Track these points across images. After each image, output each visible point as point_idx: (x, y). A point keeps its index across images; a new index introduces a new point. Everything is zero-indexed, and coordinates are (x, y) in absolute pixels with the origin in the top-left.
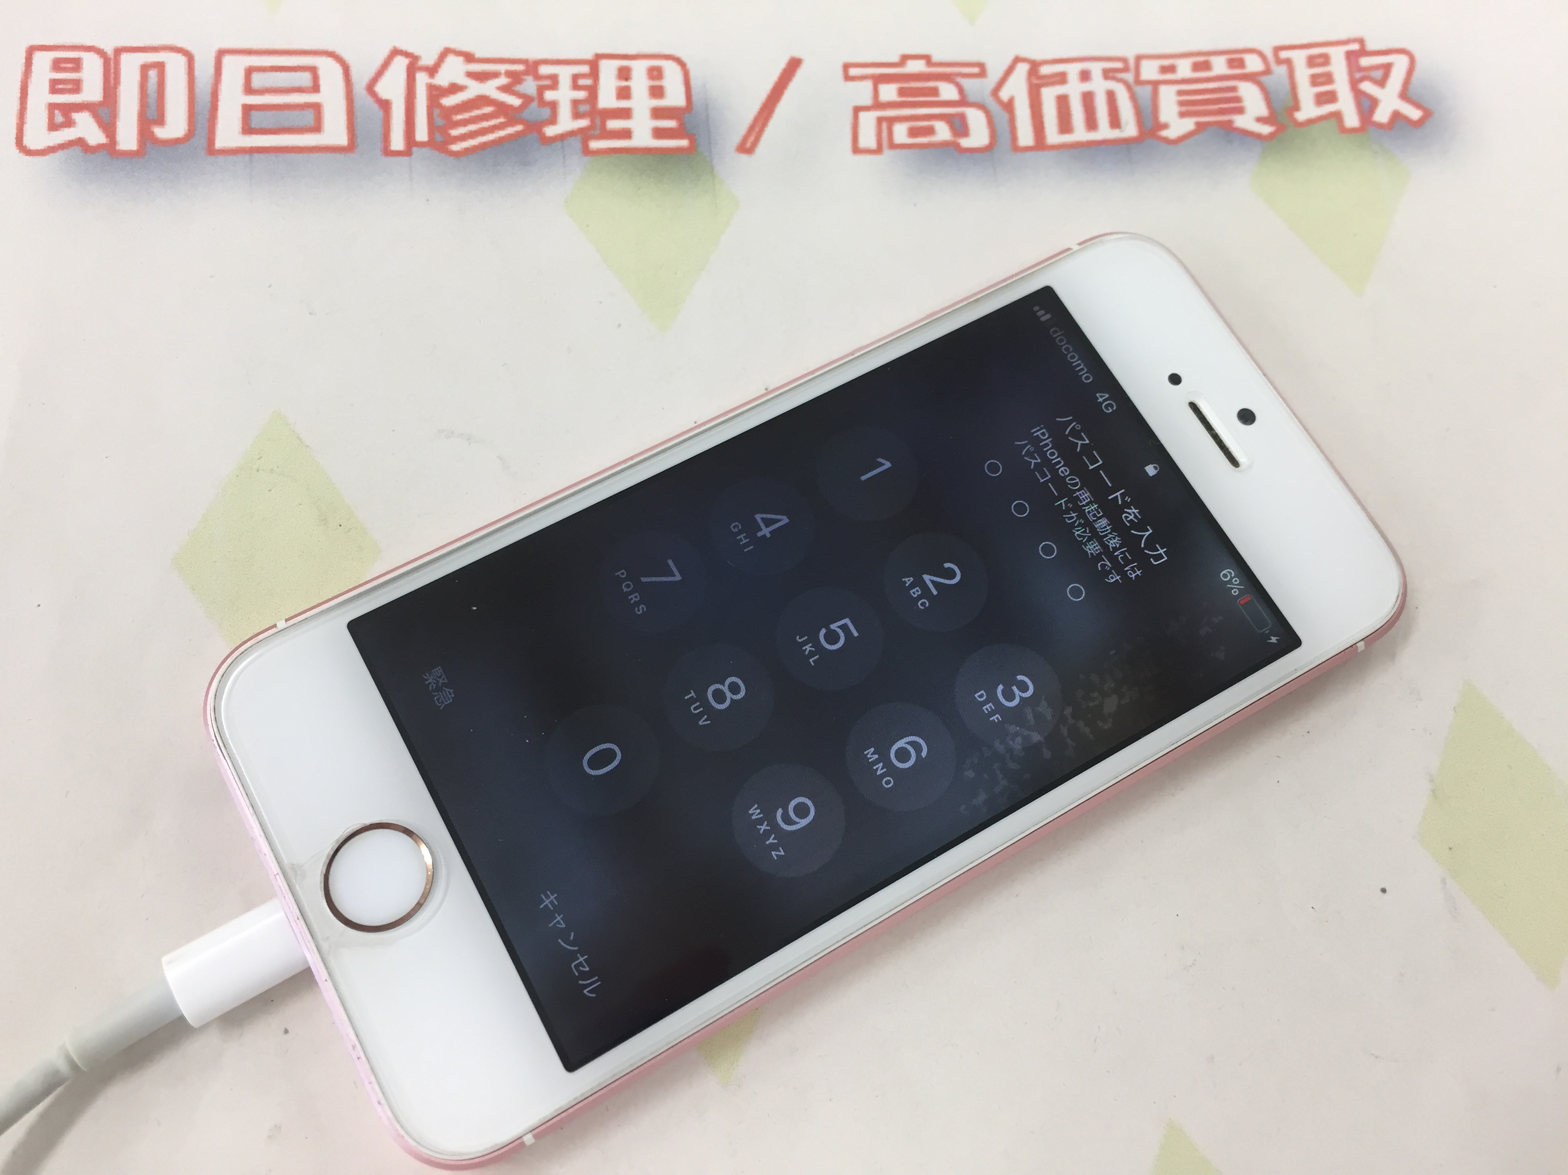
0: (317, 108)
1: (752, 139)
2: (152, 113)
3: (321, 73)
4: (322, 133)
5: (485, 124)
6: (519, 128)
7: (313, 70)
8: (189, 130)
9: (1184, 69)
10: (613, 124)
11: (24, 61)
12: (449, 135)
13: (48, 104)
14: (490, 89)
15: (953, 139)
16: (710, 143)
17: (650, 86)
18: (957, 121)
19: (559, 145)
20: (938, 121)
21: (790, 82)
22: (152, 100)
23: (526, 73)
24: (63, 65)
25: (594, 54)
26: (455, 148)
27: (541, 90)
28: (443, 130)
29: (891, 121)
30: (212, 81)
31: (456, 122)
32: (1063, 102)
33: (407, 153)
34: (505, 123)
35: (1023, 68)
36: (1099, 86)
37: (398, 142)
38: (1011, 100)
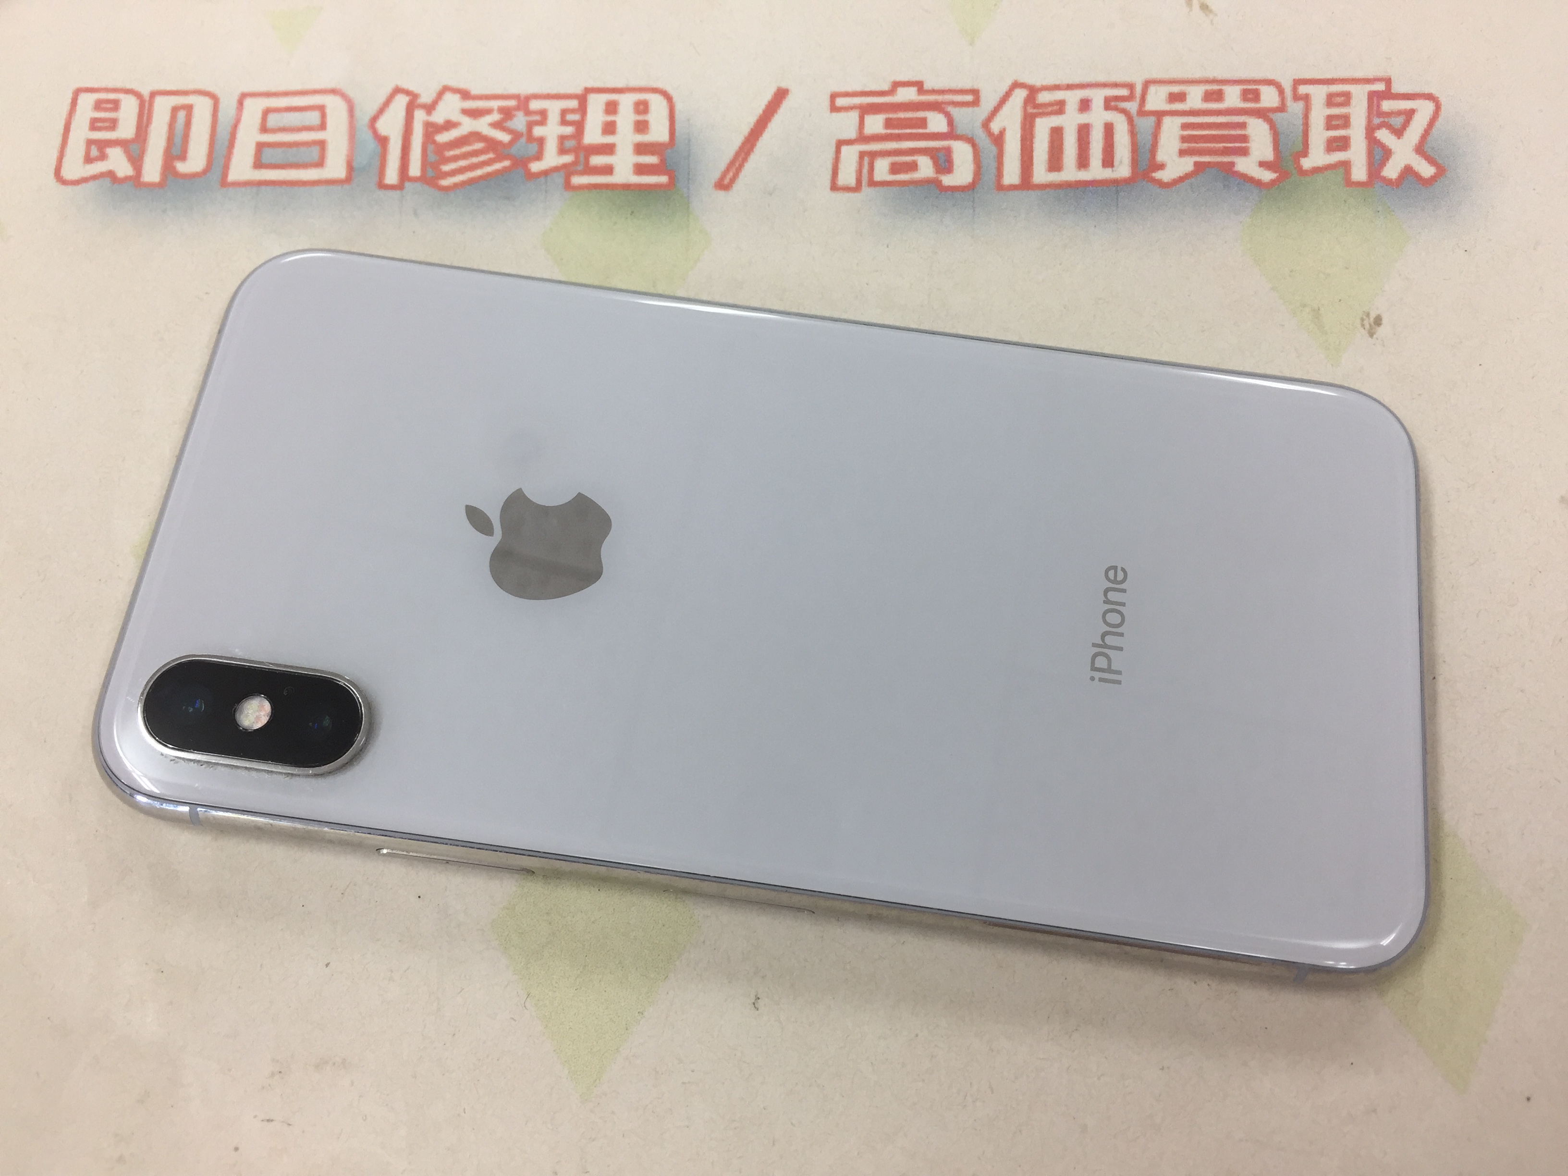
0: (322, 145)
1: (731, 174)
2: (176, 151)
3: (329, 112)
4: (324, 167)
5: (475, 160)
6: (507, 163)
7: (322, 109)
8: (208, 164)
9: (1194, 98)
10: (597, 160)
11: (70, 102)
12: (441, 170)
13: (86, 142)
14: (482, 125)
15: (935, 176)
16: (689, 179)
17: (635, 121)
18: (941, 155)
19: (542, 179)
20: (921, 155)
21: (775, 115)
22: (178, 140)
23: (518, 108)
24: (104, 105)
25: (583, 88)
26: (445, 182)
27: (530, 126)
28: (435, 166)
29: (873, 155)
30: (233, 122)
31: (448, 157)
32: (1057, 134)
33: (399, 187)
34: (492, 158)
35: (1020, 95)
36: (1098, 117)
37: (392, 176)
38: (1002, 132)
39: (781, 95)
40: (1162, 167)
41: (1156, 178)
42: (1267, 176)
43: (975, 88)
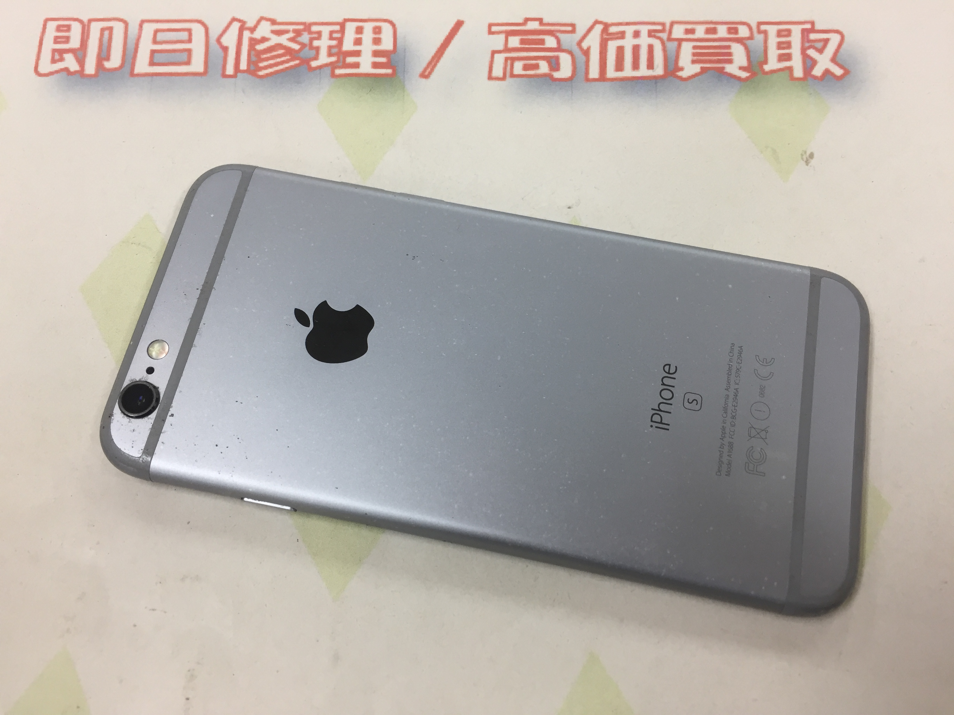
0: (189, 51)
1: (429, 70)
2: (103, 55)
3: (193, 32)
4: (190, 65)
5: (279, 60)
6: (297, 62)
7: (189, 31)
8: (122, 63)
9: (700, 32)
10: (350, 60)
11: (42, 27)
12: (258, 66)
13: (52, 50)
14: (283, 40)
15: (549, 72)
16: (404, 71)
17: (373, 38)
18: (553, 61)
19: (318, 71)
20: (542, 60)
21: (456, 35)
22: (105, 47)
23: (304, 30)
24: (62, 28)
25: (343, 19)
26: (261, 73)
27: (311, 40)
28: (256, 63)
29: (513, 59)
30: (136, 37)
31: (263, 59)
32: (620, 50)
33: (234, 76)
34: (290, 59)
35: (599, 28)
36: (644, 41)
37: (230, 70)
38: (589, 48)
39: (459, 24)
40: (682, 69)
41: (679, 75)
42: (744, 75)
43: (573, 23)
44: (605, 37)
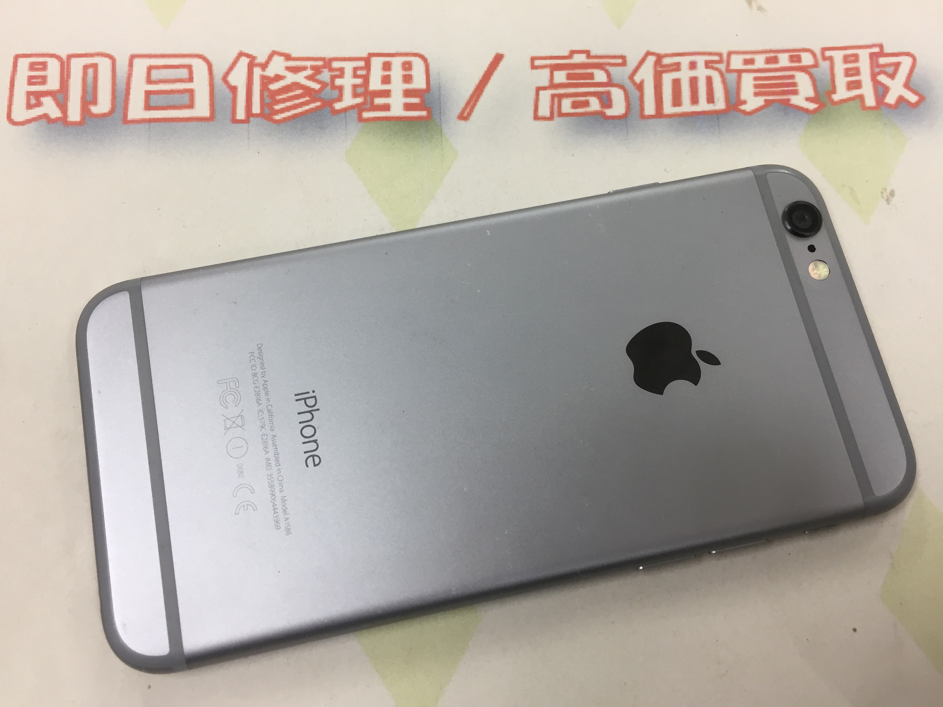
0: (191, 92)
1: (468, 110)
2: (89, 98)
3: (194, 69)
4: (194, 109)
5: (297, 102)
6: (318, 104)
7: (189, 67)
8: (112, 107)
9: (760, 62)
10: (379, 101)
11: (12, 65)
12: (274, 108)
13: (26, 92)
14: (300, 78)
15: (601, 109)
16: (440, 113)
17: (402, 75)
18: (605, 97)
19: (343, 115)
20: (591, 96)
21: (495, 71)
22: (90, 88)
24: (36, 67)
25: (368, 54)
26: (277, 117)
27: (333, 78)
28: (270, 106)
29: (561, 97)
30: (126, 76)
31: (279, 100)
32: (676, 83)
33: (246, 121)
34: (308, 100)
35: (651, 59)
36: (702, 73)
37: (241, 114)
38: (642, 82)
39: (498, 58)
40: (744, 102)
41: (742, 109)
42: (811, 106)
43: (623, 55)
44: (659, 69)
